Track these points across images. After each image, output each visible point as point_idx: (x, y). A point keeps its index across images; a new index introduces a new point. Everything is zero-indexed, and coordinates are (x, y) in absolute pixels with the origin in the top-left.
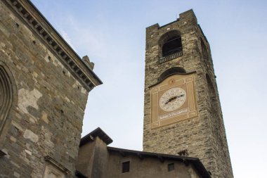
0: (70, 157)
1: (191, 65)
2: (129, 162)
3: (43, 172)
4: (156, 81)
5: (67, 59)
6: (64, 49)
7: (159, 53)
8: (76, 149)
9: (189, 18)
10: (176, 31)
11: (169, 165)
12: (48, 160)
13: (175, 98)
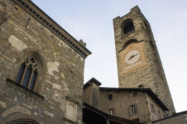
0: (79, 95)
1: (140, 37)
3: (65, 104)
4: (122, 48)
5: (71, 43)
6: (68, 38)
7: (122, 32)
8: (82, 91)
9: (136, 11)
10: (129, 19)
11: (134, 94)
12: (67, 98)
13: (133, 56)
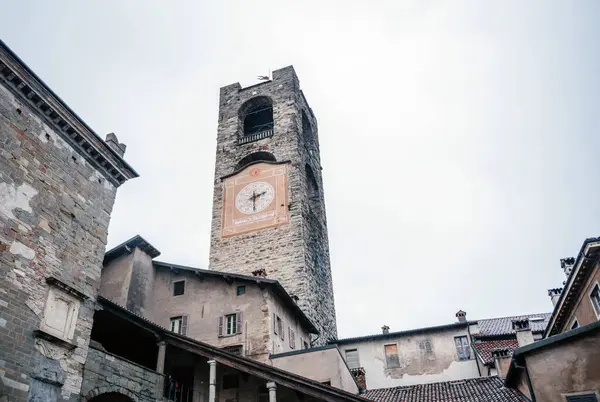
2: (183, 282)
3: (45, 297)
4: (231, 170)
8: (98, 268)
9: (287, 79)
11: (238, 288)
12: (52, 282)
